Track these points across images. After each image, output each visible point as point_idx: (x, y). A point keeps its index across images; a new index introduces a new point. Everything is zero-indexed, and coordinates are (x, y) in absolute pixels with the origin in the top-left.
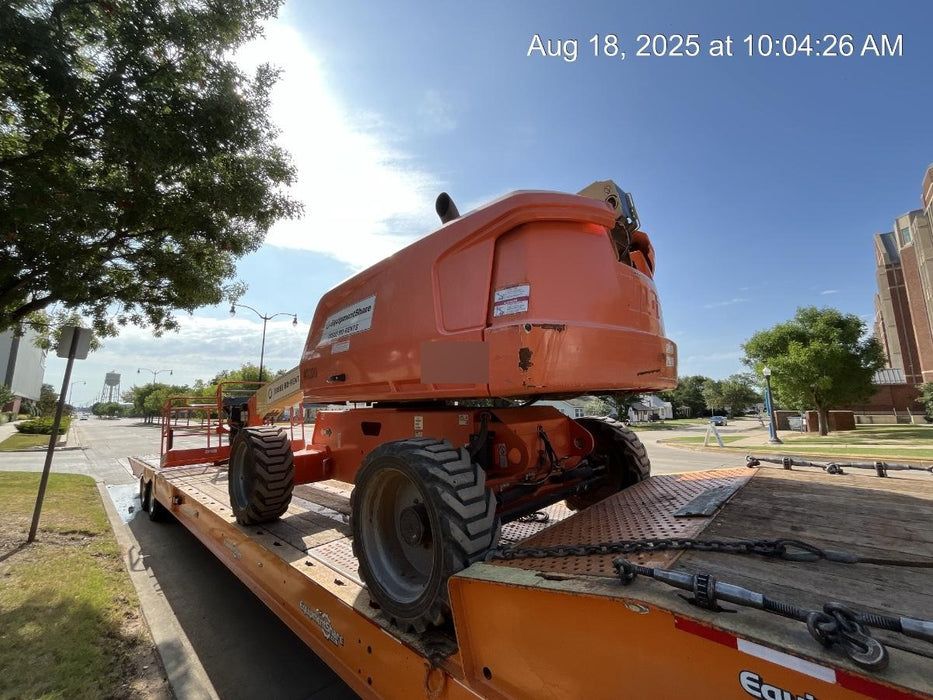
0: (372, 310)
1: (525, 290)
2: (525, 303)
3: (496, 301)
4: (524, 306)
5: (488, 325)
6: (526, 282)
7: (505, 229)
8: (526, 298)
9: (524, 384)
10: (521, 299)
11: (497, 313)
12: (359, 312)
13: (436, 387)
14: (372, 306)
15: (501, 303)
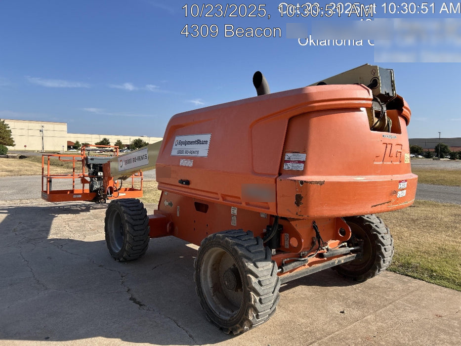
1: (303, 157)
2: (302, 165)
3: (286, 159)
4: (301, 167)
5: (280, 174)
6: (304, 152)
7: (294, 114)
8: (303, 162)
9: (297, 214)
10: (300, 162)
11: (285, 167)
12: (198, 142)
13: (247, 204)
14: (209, 141)
15: (289, 161)
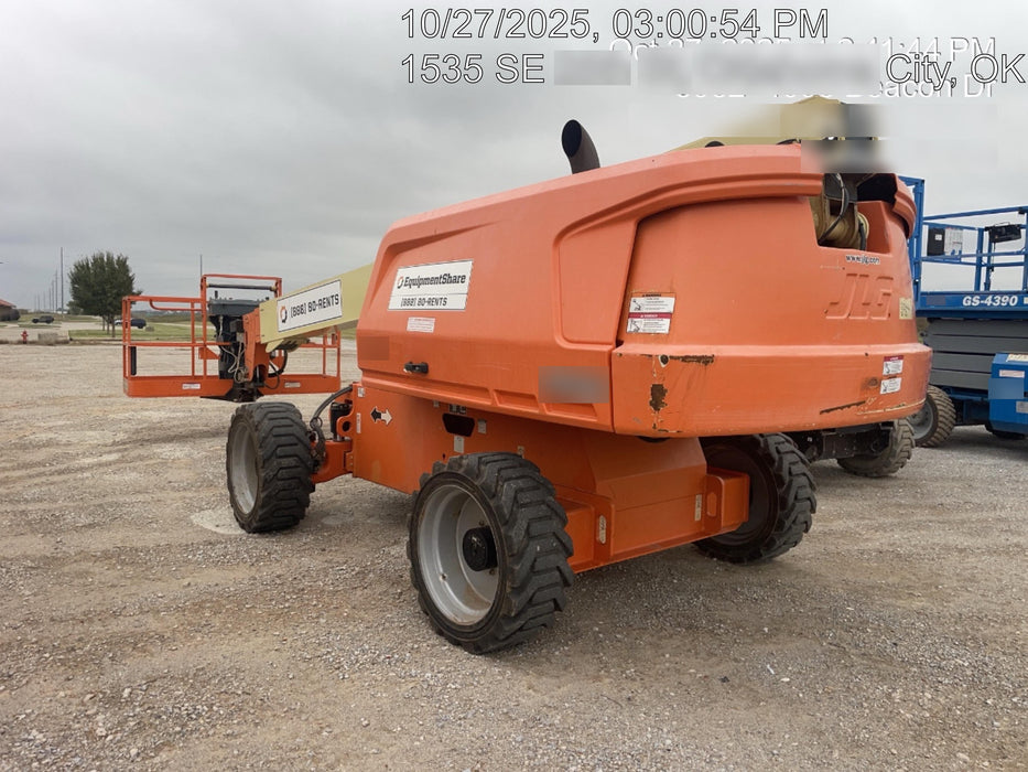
0: (467, 280)
1: (668, 304)
2: (667, 322)
3: (632, 310)
4: (664, 326)
5: (619, 343)
6: (670, 293)
7: (649, 212)
8: (669, 316)
9: (654, 427)
10: (661, 315)
11: (630, 328)
12: (447, 279)
14: (468, 276)
15: (638, 315)
